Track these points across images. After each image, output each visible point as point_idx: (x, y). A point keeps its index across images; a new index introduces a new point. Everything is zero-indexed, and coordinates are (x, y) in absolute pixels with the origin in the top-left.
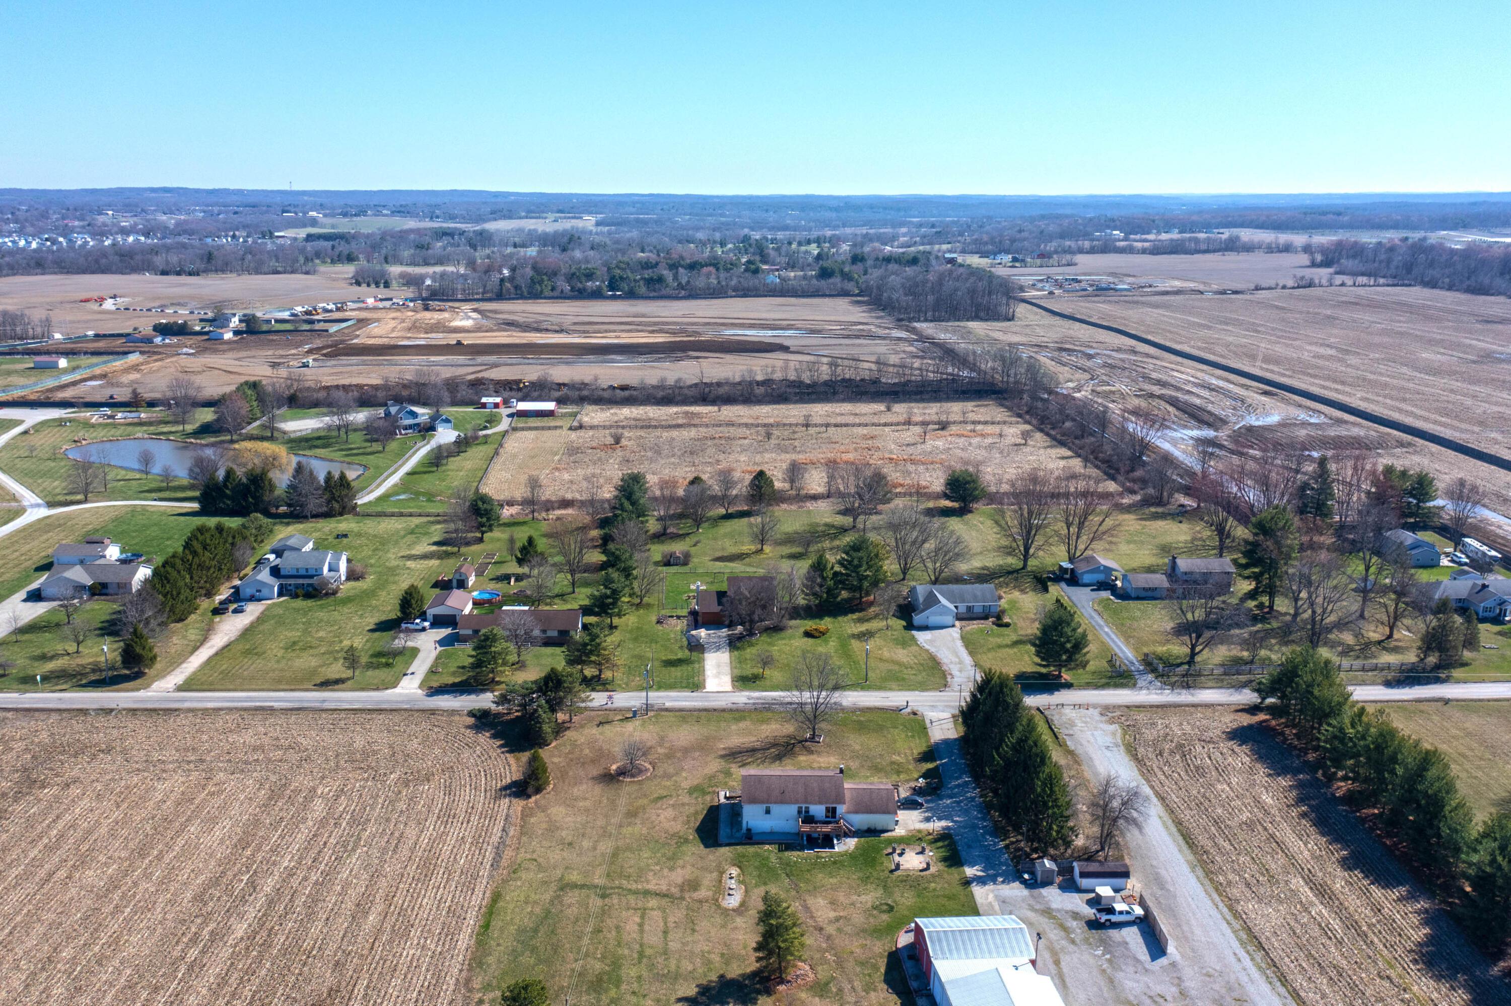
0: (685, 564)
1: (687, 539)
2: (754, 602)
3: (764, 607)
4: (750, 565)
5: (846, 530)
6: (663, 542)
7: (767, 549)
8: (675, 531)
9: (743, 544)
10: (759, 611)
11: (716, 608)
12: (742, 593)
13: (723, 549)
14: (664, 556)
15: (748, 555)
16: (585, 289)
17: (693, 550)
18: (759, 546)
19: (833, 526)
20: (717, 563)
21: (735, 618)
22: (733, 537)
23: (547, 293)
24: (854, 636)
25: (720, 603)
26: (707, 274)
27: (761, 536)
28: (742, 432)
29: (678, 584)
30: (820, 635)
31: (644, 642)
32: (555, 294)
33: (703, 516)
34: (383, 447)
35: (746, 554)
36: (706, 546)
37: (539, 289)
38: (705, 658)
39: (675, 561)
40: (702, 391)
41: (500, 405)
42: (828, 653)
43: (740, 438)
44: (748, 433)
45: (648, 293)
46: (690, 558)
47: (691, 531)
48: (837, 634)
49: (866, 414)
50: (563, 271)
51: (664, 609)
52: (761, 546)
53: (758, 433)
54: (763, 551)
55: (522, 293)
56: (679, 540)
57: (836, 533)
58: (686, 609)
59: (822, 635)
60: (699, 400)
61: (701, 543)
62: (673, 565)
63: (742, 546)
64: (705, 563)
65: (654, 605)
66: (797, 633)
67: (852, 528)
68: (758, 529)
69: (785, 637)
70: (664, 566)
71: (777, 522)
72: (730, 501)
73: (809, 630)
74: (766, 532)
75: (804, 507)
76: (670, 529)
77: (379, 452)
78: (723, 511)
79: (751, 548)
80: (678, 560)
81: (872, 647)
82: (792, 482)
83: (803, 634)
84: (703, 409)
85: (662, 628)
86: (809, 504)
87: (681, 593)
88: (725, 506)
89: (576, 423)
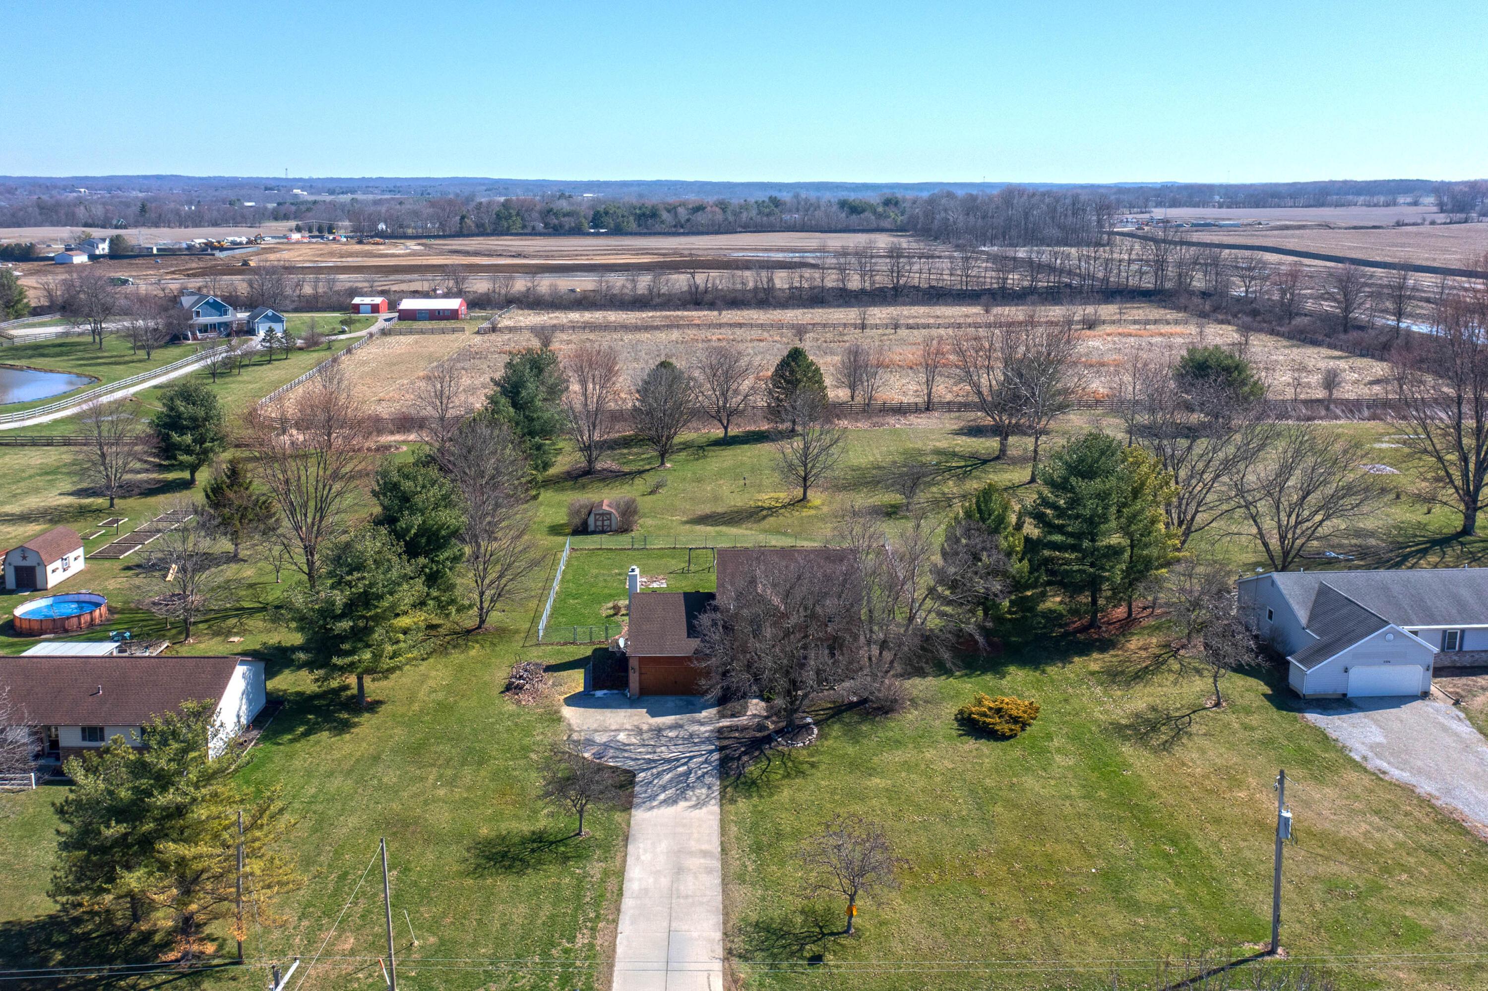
0: (624, 529)
1: (638, 481)
2: (803, 628)
3: (834, 645)
4: (777, 532)
5: (985, 462)
6: (584, 487)
7: (816, 497)
8: (615, 466)
9: (760, 488)
10: (817, 658)
11: (684, 646)
12: (761, 599)
13: (716, 499)
14: (574, 512)
15: (772, 511)
16: (561, 226)
17: (645, 503)
18: (798, 492)
19: (954, 454)
20: (702, 528)
21: (740, 678)
22: (739, 476)
23: (515, 229)
24: (1119, 730)
25: (692, 631)
26: (712, 212)
27: (803, 474)
28: (756, 333)
29: (596, 577)
30: (1011, 730)
31: (440, 762)
32: (526, 231)
33: (677, 440)
34: (149, 354)
35: (769, 509)
36: (676, 495)
37: (506, 225)
38: (632, 832)
39: (599, 523)
40: (693, 289)
41: (381, 308)
42: (1060, 802)
43: (752, 341)
44: (766, 335)
45: (638, 230)
46: (636, 518)
47: (648, 467)
48: (1064, 723)
49: (953, 317)
50: (538, 207)
51: (538, 645)
52: (802, 490)
53: (782, 335)
54: (808, 501)
55: (485, 229)
56: (617, 483)
57: (966, 466)
58: (592, 643)
59: (1017, 727)
60: (689, 303)
61: (665, 489)
62: (593, 533)
63: (759, 492)
64: (671, 528)
65: (517, 632)
66: (937, 722)
67: (997, 458)
68: (796, 462)
69: (898, 737)
70: (567, 535)
71: (832, 450)
72: (732, 413)
73: (971, 713)
74: (813, 466)
75: (883, 425)
76: (605, 463)
77: (140, 361)
78: (719, 433)
79: (782, 495)
80: (606, 523)
81: (1199, 766)
82: (852, 387)
83: (956, 725)
84: (694, 313)
85: (514, 707)
86: (892, 420)
87: (598, 600)
88: (720, 421)
89: (486, 325)
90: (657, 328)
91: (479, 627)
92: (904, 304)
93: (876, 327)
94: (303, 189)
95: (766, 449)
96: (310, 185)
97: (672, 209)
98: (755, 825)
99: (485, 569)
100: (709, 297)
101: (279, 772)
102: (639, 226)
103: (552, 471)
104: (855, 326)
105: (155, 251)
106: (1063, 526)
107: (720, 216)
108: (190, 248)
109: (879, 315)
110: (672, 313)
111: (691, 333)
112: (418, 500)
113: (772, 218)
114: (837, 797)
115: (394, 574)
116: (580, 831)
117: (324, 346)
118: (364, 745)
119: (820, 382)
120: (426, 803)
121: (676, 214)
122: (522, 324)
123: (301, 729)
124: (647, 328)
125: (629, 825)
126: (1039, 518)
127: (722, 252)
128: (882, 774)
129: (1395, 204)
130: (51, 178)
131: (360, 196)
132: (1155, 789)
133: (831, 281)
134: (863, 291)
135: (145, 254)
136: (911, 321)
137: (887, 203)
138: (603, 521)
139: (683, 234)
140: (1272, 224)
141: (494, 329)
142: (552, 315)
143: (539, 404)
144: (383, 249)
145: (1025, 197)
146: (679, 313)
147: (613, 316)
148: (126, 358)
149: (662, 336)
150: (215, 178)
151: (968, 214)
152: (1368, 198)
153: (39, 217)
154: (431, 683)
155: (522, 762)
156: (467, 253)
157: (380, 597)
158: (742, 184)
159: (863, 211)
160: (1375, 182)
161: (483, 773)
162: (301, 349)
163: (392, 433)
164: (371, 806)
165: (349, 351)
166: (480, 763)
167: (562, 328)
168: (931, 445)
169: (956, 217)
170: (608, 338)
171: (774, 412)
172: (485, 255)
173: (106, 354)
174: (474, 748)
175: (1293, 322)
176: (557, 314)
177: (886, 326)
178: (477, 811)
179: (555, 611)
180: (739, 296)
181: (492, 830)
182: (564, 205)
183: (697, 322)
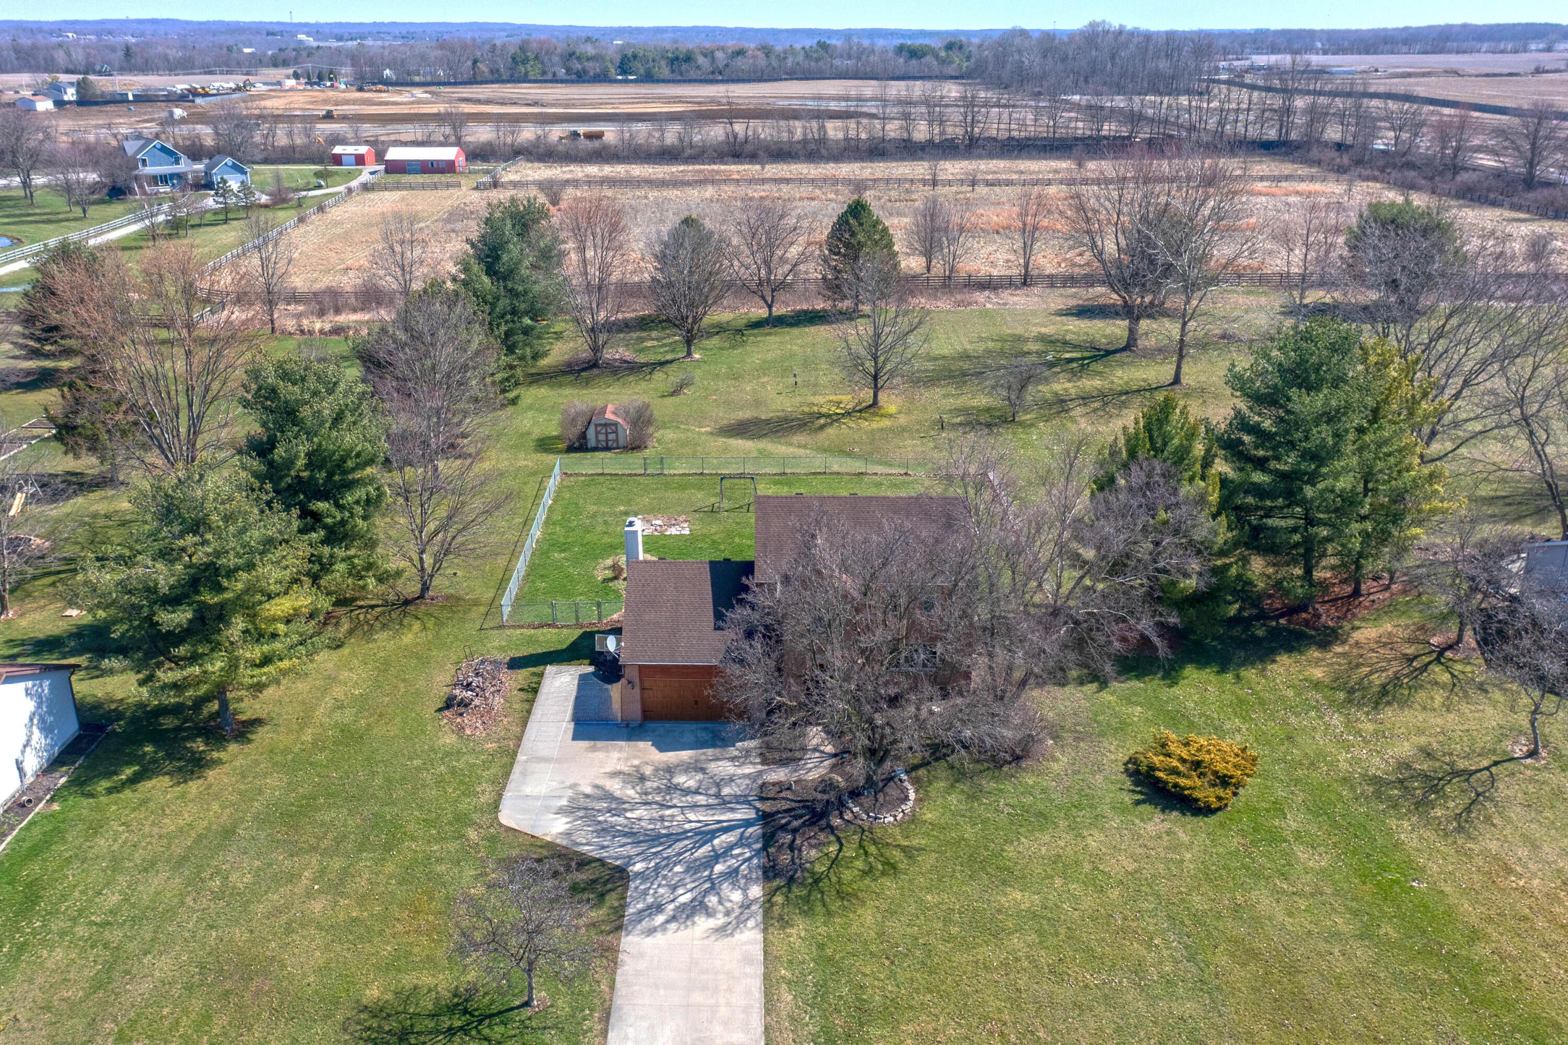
0: (635, 446)
1: (658, 375)
4: (843, 452)
5: (1108, 353)
6: (587, 383)
7: (890, 403)
8: (629, 355)
9: (815, 388)
11: (706, 649)
13: (758, 403)
14: (568, 421)
15: (833, 419)
17: (662, 408)
18: (867, 395)
19: (1067, 343)
20: (739, 444)
22: (786, 371)
23: (534, 75)
25: (721, 620)
26: (754, 57)
27: (872, 370)
28: (806, 190)
29: (594, 516)
30: (1219, 799)
31: (326, 843)
32: (545, 78)
33: (706, 321)
34: (84, 211)
35: (829, 416)
36: (706, 398)
37: (523, 70)
38: (618, 1001)
39: (602, 437)
40: (732, 140)
41: (368, 159)
42: (1322, 946)
43: (801, 199)
44: (818, 192)
45: (671, 77)
46: (651, 430)
47: (669, 357)
48: (1297, 782)
49: (1039, 172)
50: (559, 51)
51: (501, 627)
52: (871, 392)
53: (837, 192)
54: (880, 408)
55: (500, 76)
56: (631, 378)
57: (1083, 359)
58: (578, 625)
59: (1227, 793)
60: (727, 155)
61: (692, 388)
62: (595, 449)
63: (815, 394)
64: (697, 444)
65: (476, 603)
66: (1099, 778)
67: (1124, 349)
68: (863, 353)
69: (1041, 806)
70: (559, 452)
71: (911, 339)
72: (781, 286)
73: (1152, 768)
74: (887, 360)
75: (970, 304)
76: (616, 352)
77: (76, 219)
78: (761, 312)
79: (846, 398)
80: (611, 437)
81: (1534, 875)
82: (928, 255)
83: (1128, 784)
84: (733, 167)
85: (454, 738)
86: (980, 296)
87: (594, 553)
88: (763, 298)
89: (486, 179)
90: (688, 184)
91: (421, 597)
92: (980, 157)
93: (949, 183)
94: (308, 34)
95: (821, 332)
96: (316, 30)
97: (709, 54)
98: (822, 989)
99: (424, 513)
100: (749, 148)
101: (68, 860)
102: (673, 71)
103: (544, 362)
104: (924, 182)
105: (131, 98)
106: (1266, 459)
107: (762, 61)
108: (171, 93)
109: (951, 170)
110: (706, 167)
111: (729, 190)
112: (305, 412)
113: (821, 64)
114: (954, 930)
115: (255, 535)
116: (531, 999)
117: (294, 203)
118: (215, 807)
119: (890, 245)
120: (289, 929)
121: (713, 59)
122: (530, 179)
123: (129, 771)
124: (676, 183)
125: (612, 987)
126: (1232, 448)
127: (765, 101)
128: (1023, 881)
129: (1525, 50)
130: (39, 22)
131: (369, 42)
132: (1474, 920)
133: (893, 129)
134: (930, 142)
135: (119, 100)
136: (989, 177)
137: (949, 47)
138: (607, 434)
139: (722, 81)
140: (1391, 71)
141: (495, 184)
142: (564, 169)
143: (524, 272)
144: (384, 97)
145: (1111, 36)
146: (715, 167)
147: (638, 170)
148: (61, 216)
149: (694, 193)
150: (214, 22)
151: (1045, 57)
152: (1493, 44)
153: (16, 62)
154: (338, 692)
155: (452, 846)
156: (478, 102)
157: (231, 573)
158: (787, 31)
159: (924, 55)
160: (1499, 25)
161: (390, 868)
162: (266, 206)
163: (355, 311)
164: (201, 933)
165: (321, 209)
166: (388, 848)
167: (576, 183)
168: (1035, 331)
169: (1032, 60)
170: (630, 195)
171: (833, 287)
172: (498, 103)
173: (38, 211)
174: (383, 817)
175: (1459, 178)
176: (572, 168)
177: (962, 182)
178: (368, 948)
179: (532, 569)
180: (786, 148)
181: (386, 990)
182: (590, 50)
183: (736, 177)
